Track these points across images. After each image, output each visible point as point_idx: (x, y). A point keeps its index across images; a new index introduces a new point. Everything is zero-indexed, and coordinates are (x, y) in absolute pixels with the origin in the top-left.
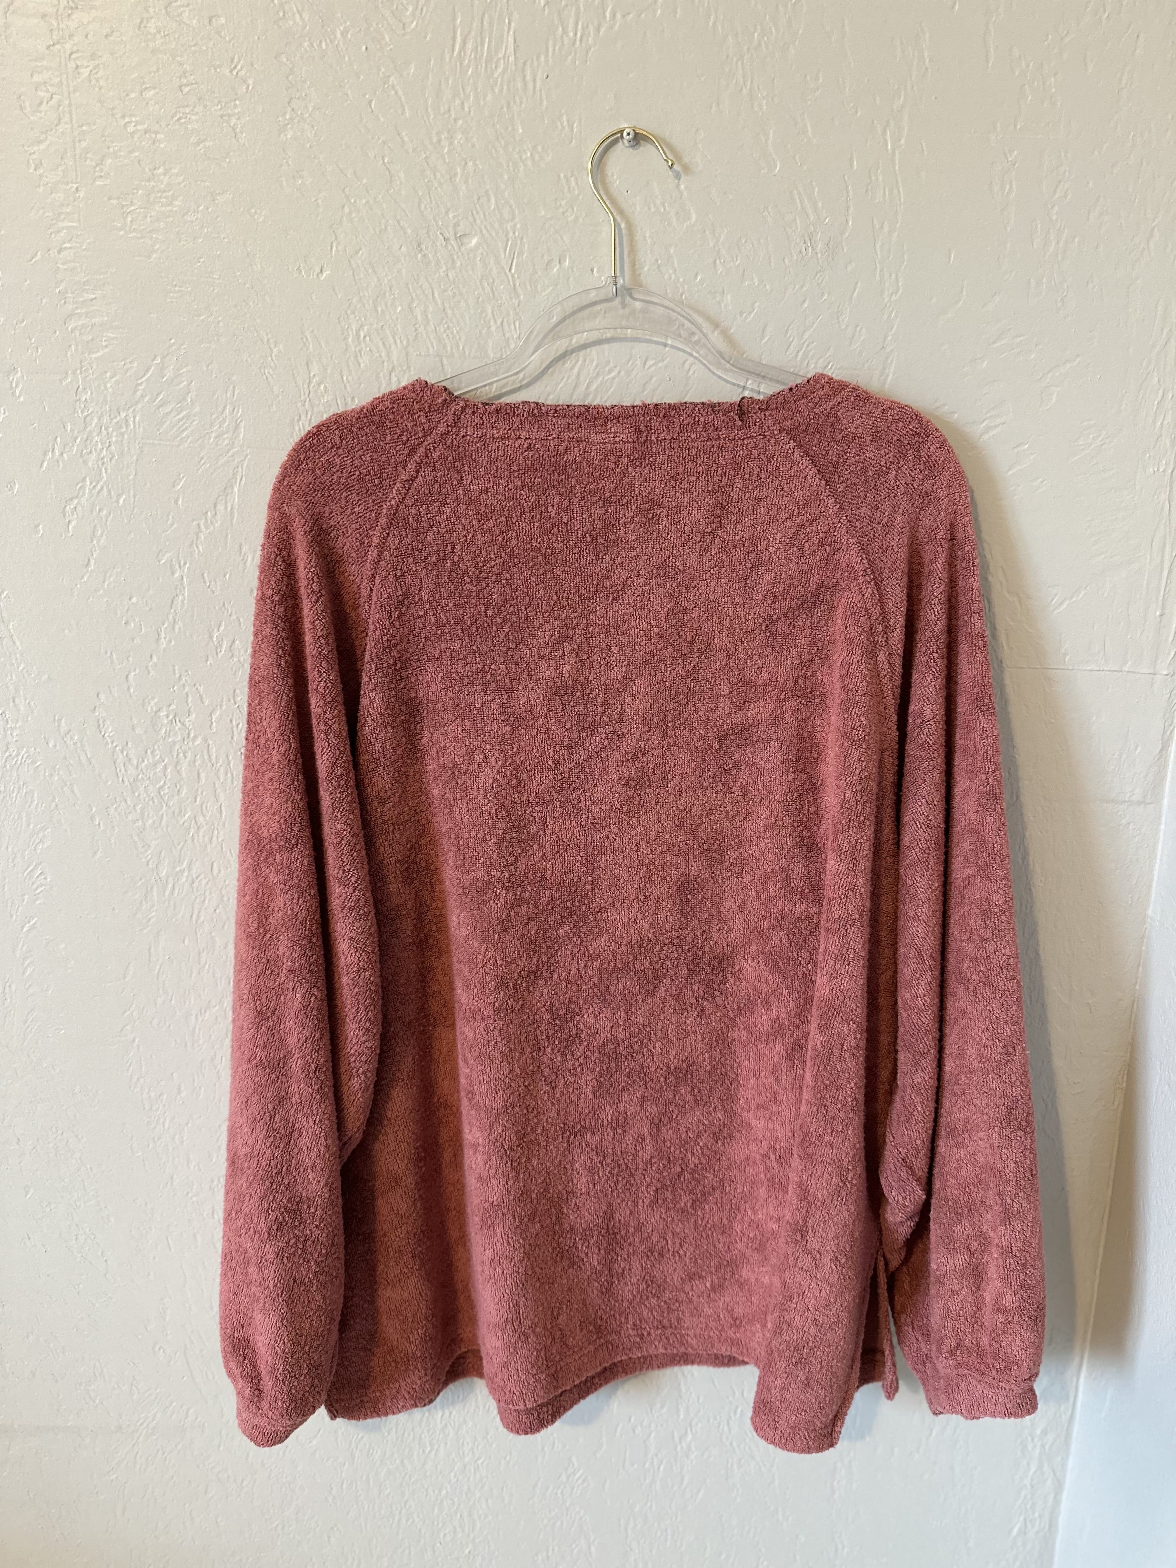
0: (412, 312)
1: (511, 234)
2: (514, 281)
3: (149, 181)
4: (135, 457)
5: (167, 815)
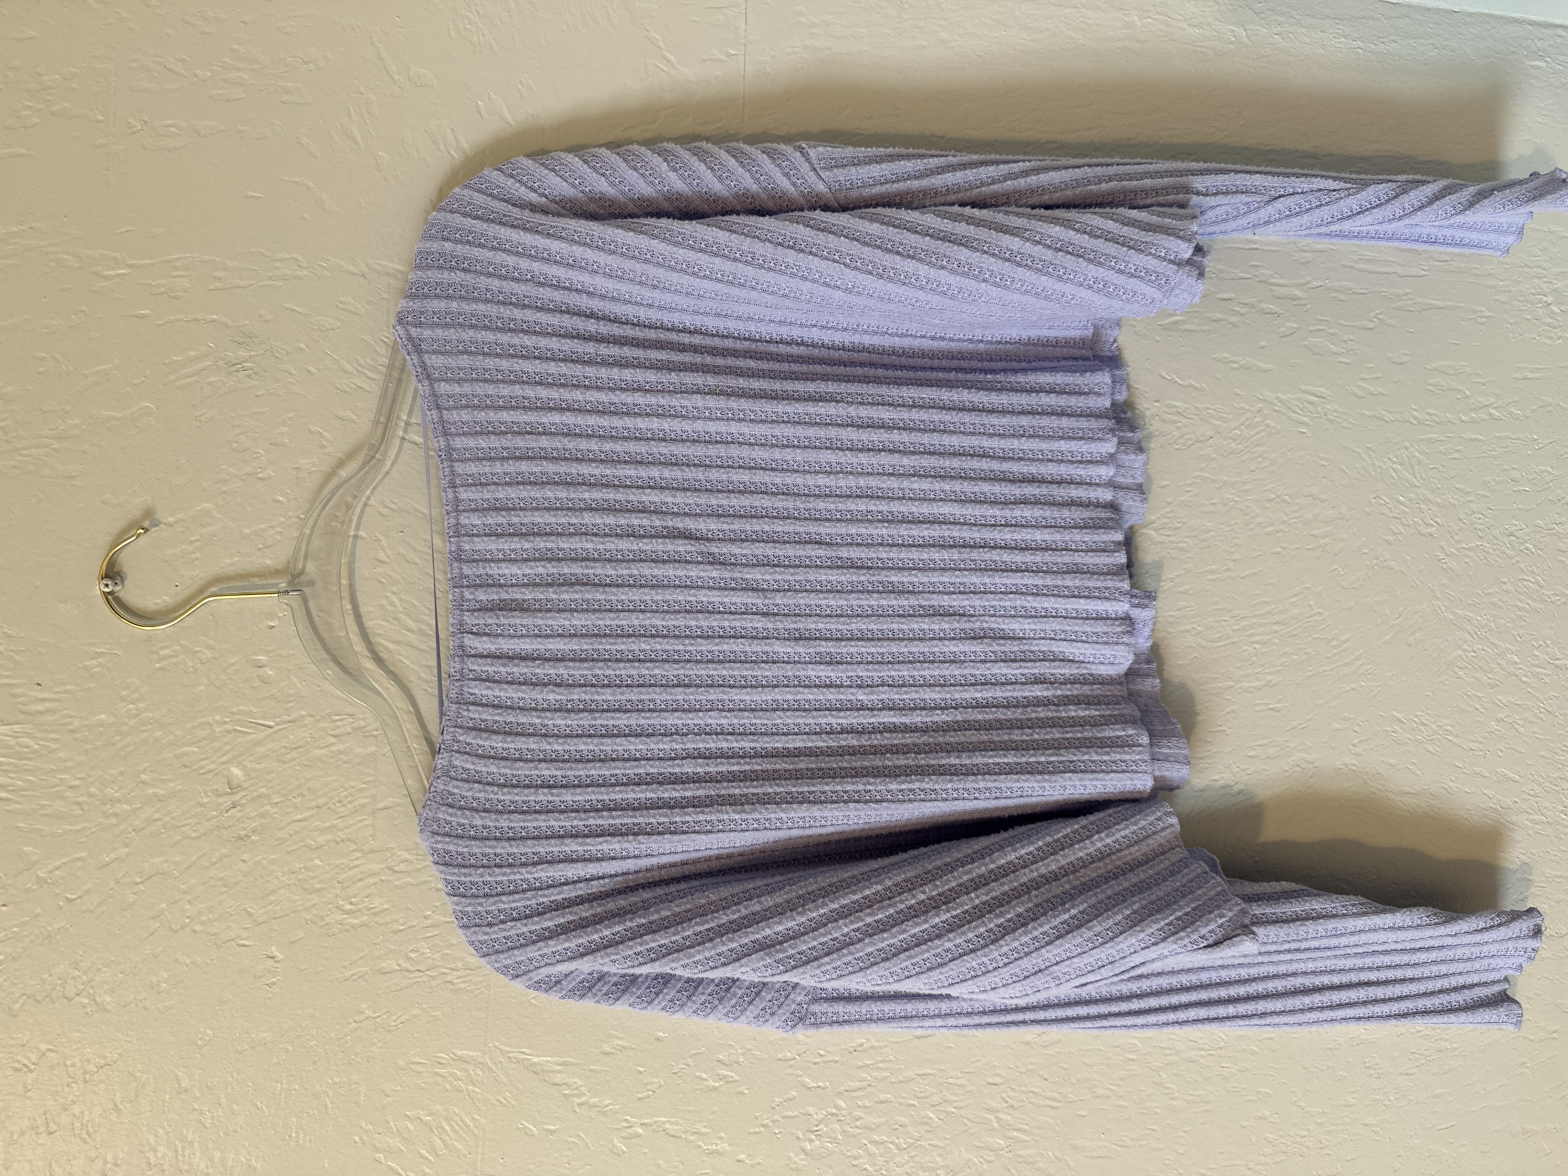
0: (321, 846)
1: (228, 727)
2: (284, 723)
5: (931, 1140)
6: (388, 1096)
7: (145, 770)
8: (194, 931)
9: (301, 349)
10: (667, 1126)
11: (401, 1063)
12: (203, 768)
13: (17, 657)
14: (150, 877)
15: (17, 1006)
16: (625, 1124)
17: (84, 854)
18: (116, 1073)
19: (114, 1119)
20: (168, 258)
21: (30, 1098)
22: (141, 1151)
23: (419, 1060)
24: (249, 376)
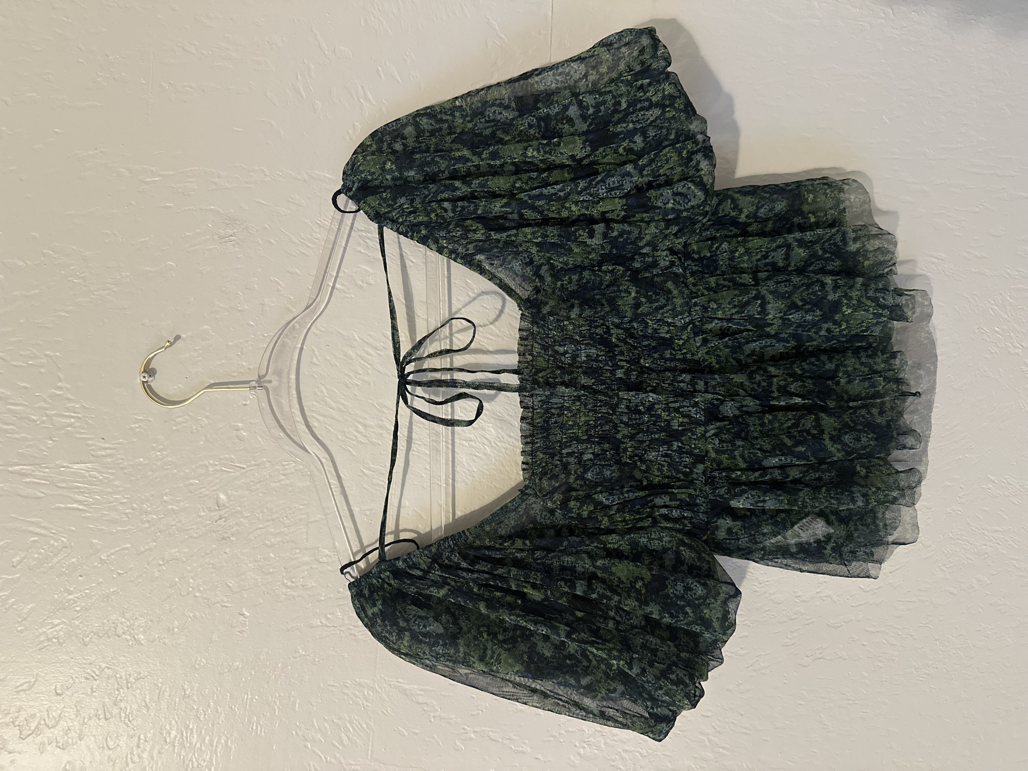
0: (274, 545)
1: (217, 468)
2: (252, 466)
4: (381, 765)
6: (313, 705)
7: (166, 494)
8: (195, 596)
9: (266, 228)
10: (491, 734)
11: (322, 685)
12: (201, 493)
13: (90, 421)
14: (168, 562)
15: (88, 639)
16: (463, 731)
17: (129, 545)
18: (146, 684)
19: (145, 712)
20: (184, 170)
21: (95, 697)
22: (161, 734)
23: (332, 683)
24: (233, 245)
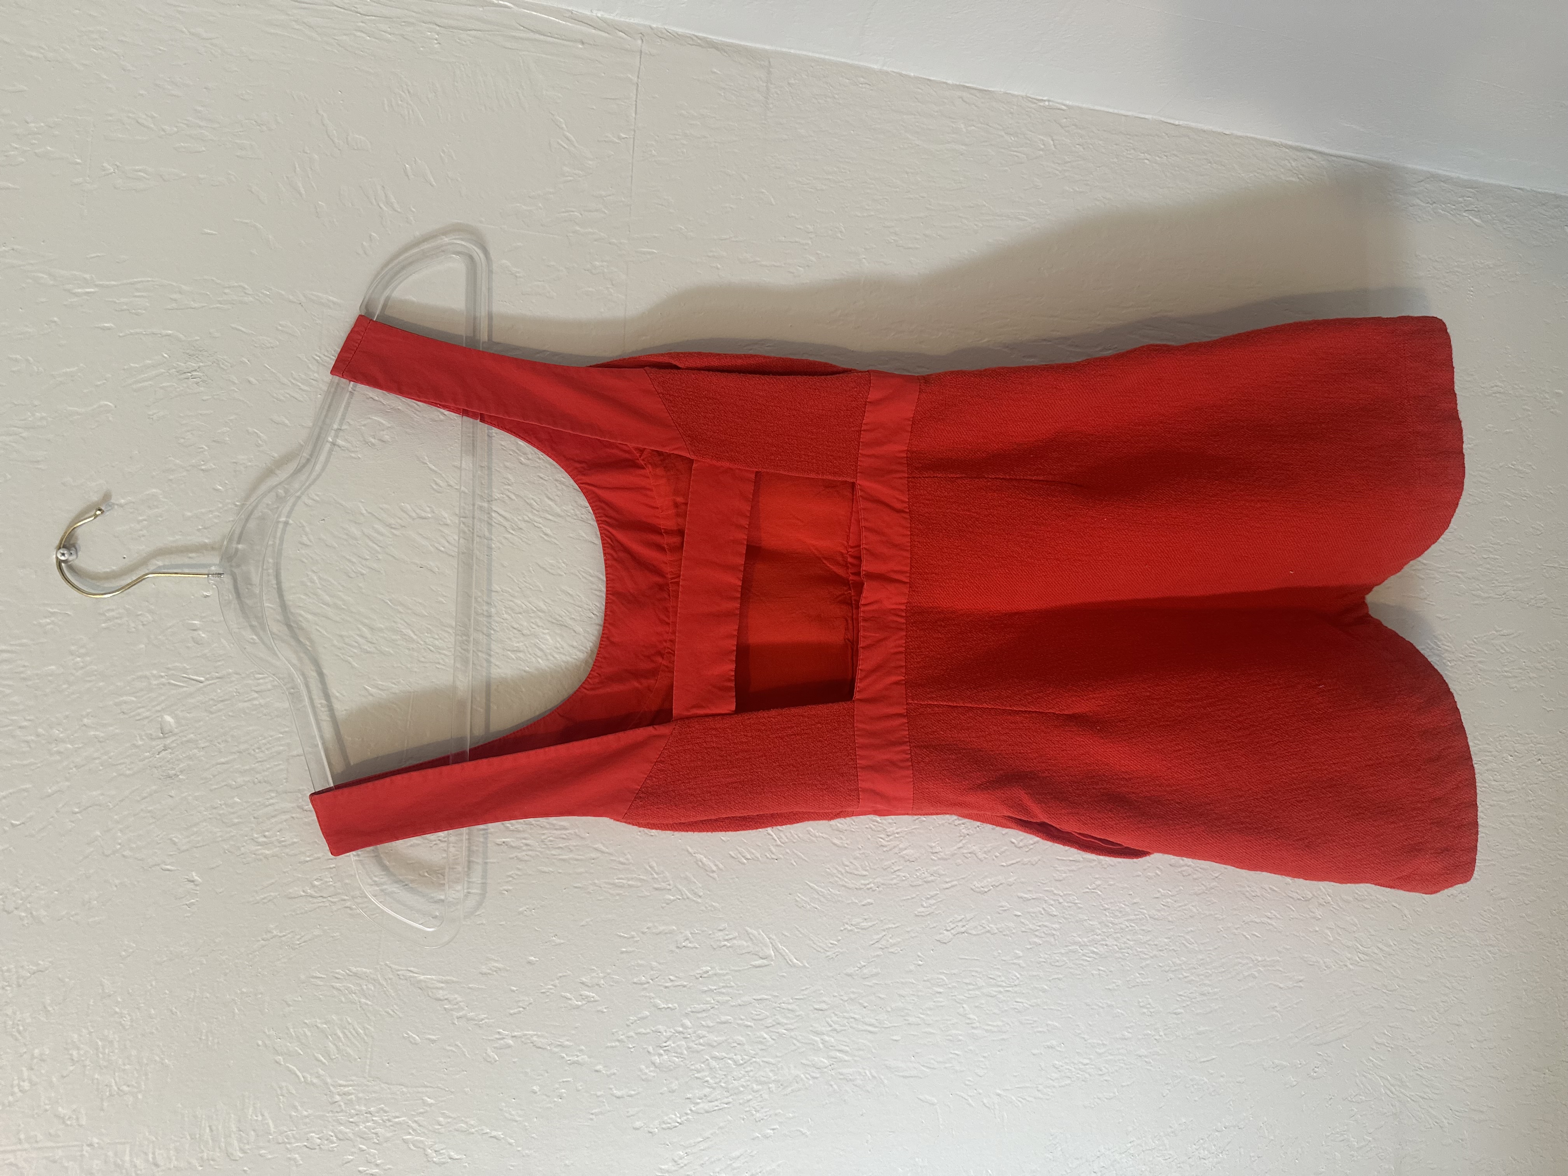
2: (213, 679)
3: (85, 1066)
4: (383, 1085)
5: (764, 1057)
6: (289, 1005)
7: (88, 715)
8: (124, 856)
9: (244, 363)
10: (535, 1038)
11: (303, 977)
12: (139, 714)
14: (87, 808)
16: (497, 1036)
17: (28, 786)
18: (47, 979)
19: (45, 1020)
20: (132, 280)
23: (318, 974)
24: (197, 383)
